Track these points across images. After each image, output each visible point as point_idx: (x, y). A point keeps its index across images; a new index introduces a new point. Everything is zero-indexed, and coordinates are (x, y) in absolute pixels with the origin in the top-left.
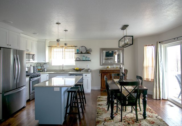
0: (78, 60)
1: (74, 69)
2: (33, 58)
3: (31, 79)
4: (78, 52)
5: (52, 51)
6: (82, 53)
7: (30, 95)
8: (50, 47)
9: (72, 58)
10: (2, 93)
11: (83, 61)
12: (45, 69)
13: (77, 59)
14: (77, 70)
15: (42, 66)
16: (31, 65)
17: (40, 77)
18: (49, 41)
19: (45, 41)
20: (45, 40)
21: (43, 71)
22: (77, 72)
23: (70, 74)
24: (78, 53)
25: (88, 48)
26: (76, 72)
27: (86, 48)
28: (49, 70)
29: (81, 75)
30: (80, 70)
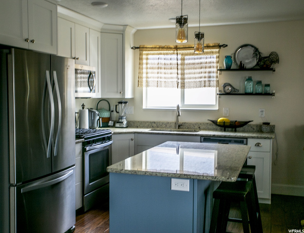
0: (228, 91)
1: (215, 122)
2: (90, 84)
3: (87, 148)
4: (231, 66)
5: (144, 61)
6: (241, 68)
7: (83, 194)
8: (138, 48)
9: (207, 83)
10: (16, 186)
11: (246, 94)
12: (121, 118)
13: (227, 88)
14: (224, 126)
15: (113, 108)
16: (83, 106)
17: (110, 142)
18: (134, 31)
19: (124, 31)
20: (122, 28)
21: (117, 125)
22: (225, 131)
23: (202, 136)
24: (228, 69)
25: (265, 52)
26: (221, 131)
27: (256, 50)
28: (134, 122)
29: (241, 141)
30: (234, 126)
